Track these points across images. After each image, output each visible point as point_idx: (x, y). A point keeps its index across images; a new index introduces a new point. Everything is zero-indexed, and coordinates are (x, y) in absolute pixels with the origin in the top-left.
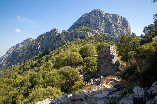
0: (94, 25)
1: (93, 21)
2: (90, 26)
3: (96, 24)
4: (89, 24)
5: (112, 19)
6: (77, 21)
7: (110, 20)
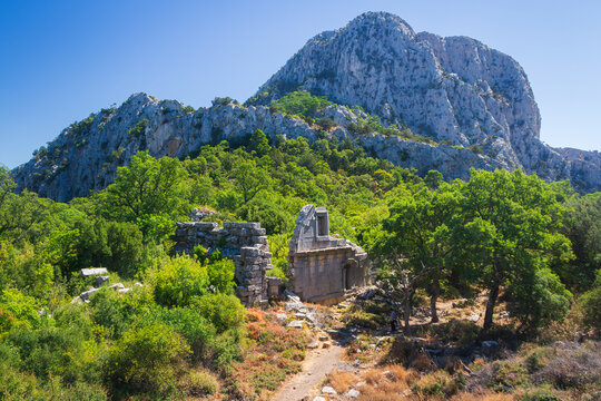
0: (356, 87)
1: (353, 69)
2: (336, 94)
3: (364, 85)
4: (332, 82)
5: (446, 59)
6: (283, 68)
7: (437, 64)
